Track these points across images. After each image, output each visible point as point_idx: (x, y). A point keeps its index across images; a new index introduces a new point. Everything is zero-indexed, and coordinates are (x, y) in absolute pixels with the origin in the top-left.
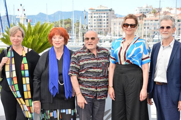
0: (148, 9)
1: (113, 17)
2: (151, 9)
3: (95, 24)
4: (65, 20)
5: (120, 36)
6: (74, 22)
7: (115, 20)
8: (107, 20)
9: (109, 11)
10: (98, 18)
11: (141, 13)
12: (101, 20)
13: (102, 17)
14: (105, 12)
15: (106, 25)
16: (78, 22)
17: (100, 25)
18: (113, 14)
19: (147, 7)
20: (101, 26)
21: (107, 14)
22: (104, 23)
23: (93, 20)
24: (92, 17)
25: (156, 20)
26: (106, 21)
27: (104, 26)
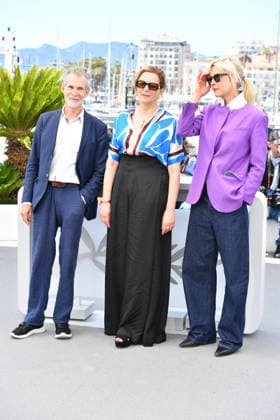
0: (256, 46)
1: (188, 57)
2: (261, 46)
4: (93, 60)
6: (111, 65)
7: (192, 64)
8: (176, 63)
9: (180, 47)
10: (159, 59)
11: (242, 52)
12: (163, 63)
13: (165, 56)
14: (173, 47)
15: (173, 72)
16: (118, 64)
18: (188, 51)
19: (254, 43)
21: (177, 50)
22: (170, 70)
23: (149, 62)
24: (146, 56)
25: (270, 69)
26: (173, 66)
27: (170, 76)
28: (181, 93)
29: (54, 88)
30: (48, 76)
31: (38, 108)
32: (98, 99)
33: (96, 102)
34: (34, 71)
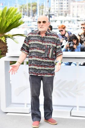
1: (72, 1)
3: (57, 6)
4: (32, 3)
5: (78, 17)
6: (39, 5)
7: (74, 3)
8: (67, 3)
10: (60, 2)
12: (62, 3)
13: (63, 1)
15: (66, 7)
16: (42, 5)
17: (61, 7)
20: (62, 9)
22: (65, 6)
23: (56, 3)
24: (54, 1)
26: (66, 5)
27: (65, 9)
28: (69, 16)
29: (14, 16)
30: (12, 11)
31: (8, 25)
32: (35, 20)
33: (34, 21)
34: (5, 9)
